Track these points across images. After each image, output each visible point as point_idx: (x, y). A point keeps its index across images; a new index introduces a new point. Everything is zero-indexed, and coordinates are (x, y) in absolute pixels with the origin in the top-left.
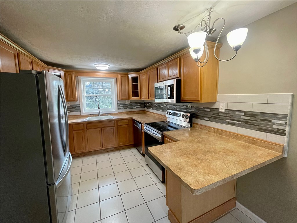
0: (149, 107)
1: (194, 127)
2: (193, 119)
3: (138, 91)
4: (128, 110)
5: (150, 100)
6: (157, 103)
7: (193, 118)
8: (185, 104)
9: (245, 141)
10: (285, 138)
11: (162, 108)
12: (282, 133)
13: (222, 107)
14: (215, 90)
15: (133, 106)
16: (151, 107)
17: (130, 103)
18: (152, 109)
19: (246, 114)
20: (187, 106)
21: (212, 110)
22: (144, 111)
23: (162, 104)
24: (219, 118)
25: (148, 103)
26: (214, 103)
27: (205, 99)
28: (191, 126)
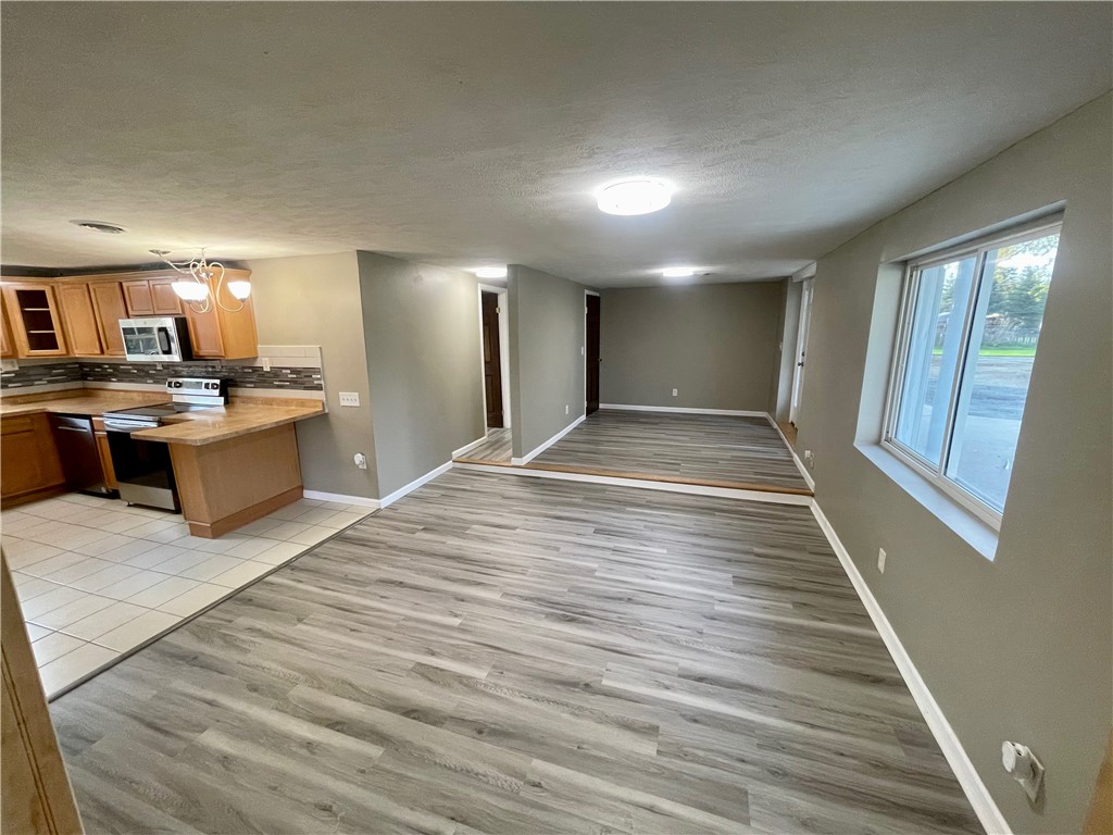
0: (105, 377)
1: (233, 403)
2: (229, 389)
3: (54, 334)
4: (13, 391)
5: (105, 356)
6: (134, 365)
7: (227, 388)
8: (210, 363)
9: (297, 406)
10: (322, 392)
11: (151, 376)
12: (319, 388)
13: (266, 364)
14: (252, 339)
15: (33, 378)
16: (111, 375)
17: (17, 368)
18: (119, 381)
19: (294, 371)
20: (213, 367)
21: (256, 370)
22: (84, 389)
23: (152, 365)
24: (265, 381)
25: (99, 365)
26: (255, 358)
27: (236, 353)
28: (227, 403)
